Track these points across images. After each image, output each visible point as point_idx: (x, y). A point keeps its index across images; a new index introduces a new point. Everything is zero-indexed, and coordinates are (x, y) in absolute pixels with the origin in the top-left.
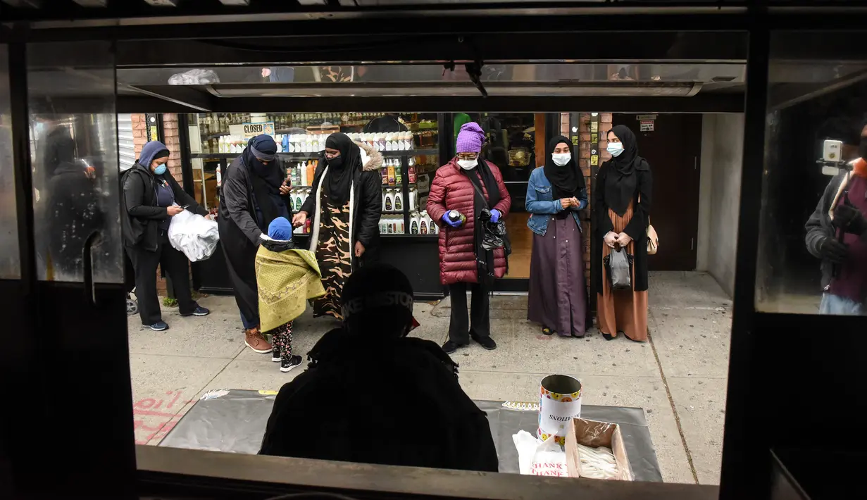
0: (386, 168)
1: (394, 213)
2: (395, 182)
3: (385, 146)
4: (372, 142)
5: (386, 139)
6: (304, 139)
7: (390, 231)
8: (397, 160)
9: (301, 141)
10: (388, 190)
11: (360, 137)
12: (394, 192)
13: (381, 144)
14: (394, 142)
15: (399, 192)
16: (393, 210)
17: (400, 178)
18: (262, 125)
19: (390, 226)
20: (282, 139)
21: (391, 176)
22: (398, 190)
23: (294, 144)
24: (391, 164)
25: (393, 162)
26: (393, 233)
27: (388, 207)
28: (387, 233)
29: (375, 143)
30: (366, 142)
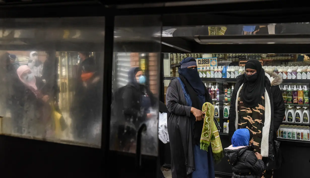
0: (297, 91)
1: (302, 125)
2: (304, 102)
3: (296, 75)
4: (286, 73)
5: (298, 71)
6: (237, 69)
7: (298, 138)
8: (306, 86)
9: (236, 71)
10: (298, 108)
11: (278, 69)
12: (302, 109)
13: (293, 74)
14: (304, 73)
15: (306, 109)
16: (301, 122)
17: (308, 99)
18: (210, 59)
19: (298, 134)
20: (222, 69)
21: (300, 98)
22: (306, 108)
23: (230, 72)
24: (300, 89)
25: (302, 87)
26: (301, 139)
27: (297, 120)
28: (296, 139)
29: (288, 73)
30: (282, 73)
